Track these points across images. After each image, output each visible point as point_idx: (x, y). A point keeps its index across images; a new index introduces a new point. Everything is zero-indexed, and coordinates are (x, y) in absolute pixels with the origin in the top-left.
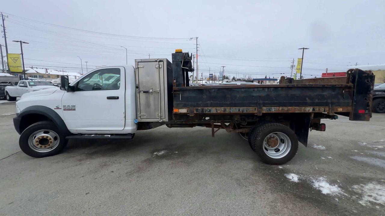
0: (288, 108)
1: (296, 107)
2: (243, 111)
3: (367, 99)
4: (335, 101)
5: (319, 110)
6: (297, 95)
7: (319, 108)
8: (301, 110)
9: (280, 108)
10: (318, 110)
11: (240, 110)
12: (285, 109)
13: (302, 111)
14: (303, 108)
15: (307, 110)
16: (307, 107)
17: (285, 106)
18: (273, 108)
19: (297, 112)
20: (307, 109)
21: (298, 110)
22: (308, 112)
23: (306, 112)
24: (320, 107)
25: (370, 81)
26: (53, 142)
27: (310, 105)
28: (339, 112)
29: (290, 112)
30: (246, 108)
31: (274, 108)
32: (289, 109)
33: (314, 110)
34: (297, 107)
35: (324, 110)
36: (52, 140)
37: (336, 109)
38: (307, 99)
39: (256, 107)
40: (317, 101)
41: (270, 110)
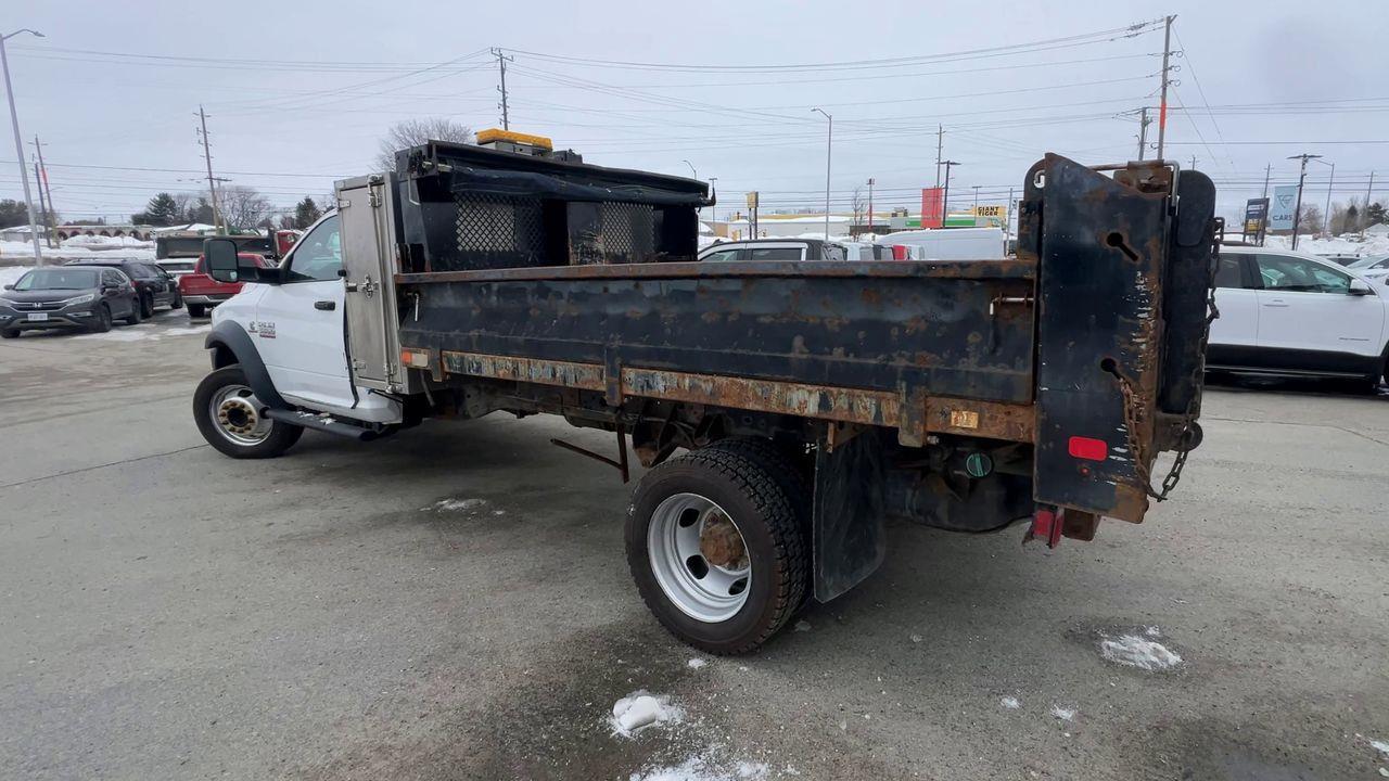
0: (714, 382)
1: (744, 382)
2: (565, 382)
3: (1118, 369)
4: (931, 361)
5: (851, 407)
6: (762, 319)
7: (849, 395)
8: (768, 400)
9: (684, 378)
10: (846, 407)
11: (558, 375)
12: (703, 386)
13: (774, 407)
14: (777, 387)
15: (795, 404)
16: (793, 387)
17: (702, 373)
18: (659, 374)
19: (750, 406)
20: (794, 396)
21: (757, 398)
22: (797, 411)
23: (788, 412)
24: (858, 392)
25: (1126, 242)
26: (256, 421)
27: (809, 375)
28: (957, 432)
29: (723, 403)
30: (572, 365)
31: (664, 379)
32: (719, 387)
33: (824, 403)
34: (751, 383)
35: (873, 411)
36: (255, 415)
37: (943, 413)
38: (798, 341)
39: (604, 367)
40: (838, 354)
41: (649, 386)
